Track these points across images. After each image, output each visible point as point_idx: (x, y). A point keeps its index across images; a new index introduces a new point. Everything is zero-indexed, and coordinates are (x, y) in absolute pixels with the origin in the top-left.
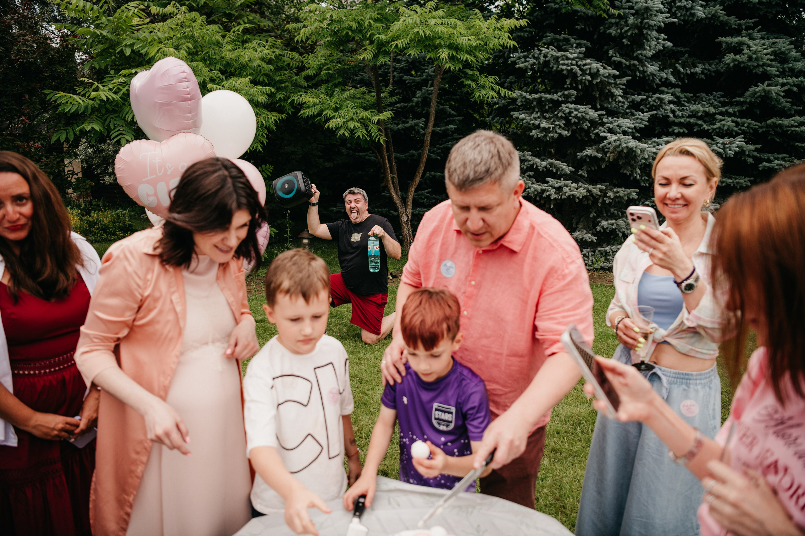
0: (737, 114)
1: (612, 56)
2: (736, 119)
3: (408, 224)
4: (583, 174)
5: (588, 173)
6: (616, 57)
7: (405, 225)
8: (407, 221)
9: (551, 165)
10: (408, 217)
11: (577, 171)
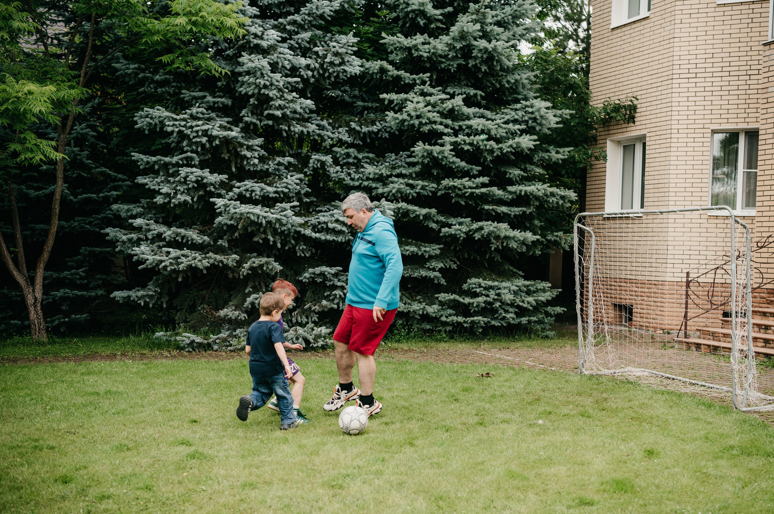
0: (414, 175)
1: (244, 116)
2: (411, 182)
3: (35, 307)
4: (224, 244)
5: (229, 241)
6: (248, 116)
7: (32, 309)
8: (34, 303)
9: (178, 234)
10: (36, 299)
11: (216, 241)
